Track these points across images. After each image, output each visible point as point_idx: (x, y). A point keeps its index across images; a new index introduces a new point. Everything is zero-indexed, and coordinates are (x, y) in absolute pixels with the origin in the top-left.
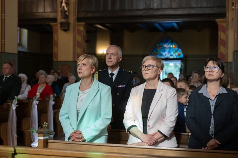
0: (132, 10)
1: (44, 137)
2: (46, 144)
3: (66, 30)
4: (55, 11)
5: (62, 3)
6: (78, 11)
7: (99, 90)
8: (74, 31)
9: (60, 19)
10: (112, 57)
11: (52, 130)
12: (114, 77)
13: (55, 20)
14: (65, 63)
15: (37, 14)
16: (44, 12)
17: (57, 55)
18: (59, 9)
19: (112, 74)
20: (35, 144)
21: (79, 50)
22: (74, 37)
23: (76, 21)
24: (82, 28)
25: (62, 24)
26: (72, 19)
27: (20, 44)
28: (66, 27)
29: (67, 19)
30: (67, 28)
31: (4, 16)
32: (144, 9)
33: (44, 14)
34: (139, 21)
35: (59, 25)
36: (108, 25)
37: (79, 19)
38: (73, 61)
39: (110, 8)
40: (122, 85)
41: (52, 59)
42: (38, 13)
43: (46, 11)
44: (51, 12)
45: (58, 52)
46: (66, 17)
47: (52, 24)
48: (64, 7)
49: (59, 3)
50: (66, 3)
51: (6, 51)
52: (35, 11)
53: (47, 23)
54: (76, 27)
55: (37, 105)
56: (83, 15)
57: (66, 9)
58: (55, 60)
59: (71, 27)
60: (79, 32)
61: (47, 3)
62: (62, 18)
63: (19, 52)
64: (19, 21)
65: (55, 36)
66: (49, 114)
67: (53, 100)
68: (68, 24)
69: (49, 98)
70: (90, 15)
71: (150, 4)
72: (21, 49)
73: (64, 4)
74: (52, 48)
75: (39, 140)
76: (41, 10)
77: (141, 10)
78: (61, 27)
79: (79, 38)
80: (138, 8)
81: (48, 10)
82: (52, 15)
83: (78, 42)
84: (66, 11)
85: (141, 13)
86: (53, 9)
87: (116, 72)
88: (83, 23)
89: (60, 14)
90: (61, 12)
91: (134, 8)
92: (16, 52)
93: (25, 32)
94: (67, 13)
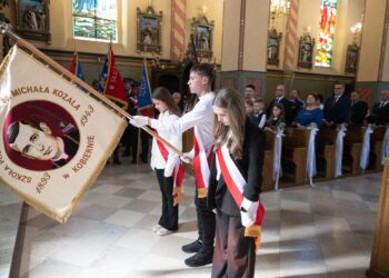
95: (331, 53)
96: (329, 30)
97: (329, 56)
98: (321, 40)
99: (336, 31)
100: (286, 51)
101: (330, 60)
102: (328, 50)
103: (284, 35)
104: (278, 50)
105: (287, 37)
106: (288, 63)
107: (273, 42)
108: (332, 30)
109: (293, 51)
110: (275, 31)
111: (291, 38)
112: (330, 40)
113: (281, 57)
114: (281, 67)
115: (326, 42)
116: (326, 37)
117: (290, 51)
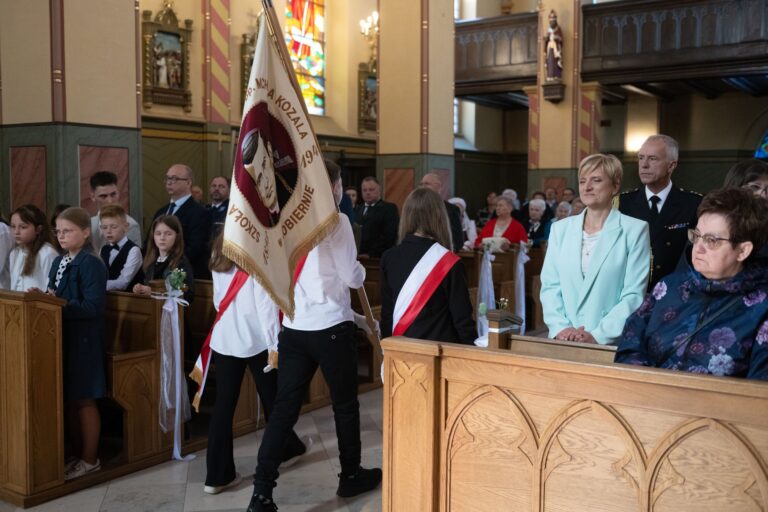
0: (713, 47)
1: (500, 327)
2: (505, 342)
3: (555, 102)
4: (532, 60)
5: (547, 40)
6: (584, 58)
7: (621, 232)
8: (575, 102)
9: (544, 78)
10: (652, 164)
11: (522, 314)
12: (660, 207)
13: (532, 80)
14: (555, 173)
15: (495, 69)
16: (511, 64)
17: (536, 154)
18: (542, 55)
19: (656, 200)
20: (482, 342)
21: (584, 144)
22: (575, 116)
23: (580, 80)
24: (592, 96)
25: (548, 87)
26: (570, 76)
27: (459, 136)
28: (556, 95)
29: (560, 76)
30: (558, 96)
31: (428, 78)
32: (742, 43)
33: (509, 68)
34: (729, 71)
35: (542, 90)
36: (652, 84)
37: (586, 76)
38: (572, 169)
39: (658, 46)
40: (679, 223)
41: (526, 166)
42: (496, 66)
43: (513, 62)
44: (525, 63)
45: (538, 149)
46: (556, 70)
47: (526, 88)
48: (552, 50)
49: (541, 41)
50: (556, 41)
51: (431, 151)
52: (491, 62)
53: (517, 87)
54: (580, 94)
55: (492, 262)
56: (595, 65)
57: (557, 54)
58: (532, 166)
59: (569, 94)
60: (586, 104)
61: (516, 44)
62: (549, 76)
63: (458, 152)
64: (458, 85)
65: (533, 116)
66: (517, 282)
67: (527, 254)
68: (562, 87)
69: (519, 248)
70: (611, 64)
71: (759, 30)
72: (460, 145)
73: (552, 44)
74: (525, 141)
75: (491, 334)
76: (503, 59)
77: (736, 45)
78: (545, 95)
79: (586, 118)
80: (726, 42)
81: (518, 58)
82: (526, 70)
83: (583, 125)
84: (558, 59)
85: (734, 53)
86: (529, 56)
87: (663, 195)
88: (596, 83)
89: (543, 65)
90: (547, 61)
91: (719, 40)
92: (452, 153)
93: (470, 107)
94: (559, 63)
95: (321, 79)
96: (311, 23)
97: (319, 88)
98: (296, 45)
99: (330, 24)
100: (206, 68)
101: (322, 97)
102: (314, 71)
103: (198, 26)
104: (184, 66)
105: (206, 33)
106: (216, 102)
107: (169, 44)
108: (320, 22)
109: (227, 70)
110: (171, 14)
111: (216, 36)
112: (316, 48)
113: (195, 86)
114: (196, 113)
115: (307, 50)
116: (306, 40)
117: (216, 70)
